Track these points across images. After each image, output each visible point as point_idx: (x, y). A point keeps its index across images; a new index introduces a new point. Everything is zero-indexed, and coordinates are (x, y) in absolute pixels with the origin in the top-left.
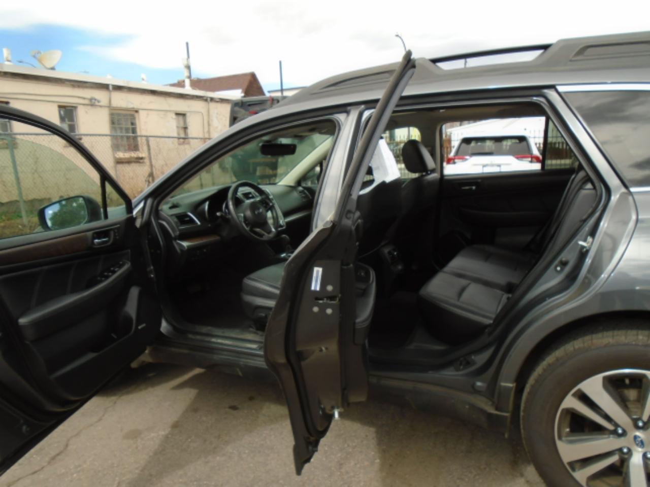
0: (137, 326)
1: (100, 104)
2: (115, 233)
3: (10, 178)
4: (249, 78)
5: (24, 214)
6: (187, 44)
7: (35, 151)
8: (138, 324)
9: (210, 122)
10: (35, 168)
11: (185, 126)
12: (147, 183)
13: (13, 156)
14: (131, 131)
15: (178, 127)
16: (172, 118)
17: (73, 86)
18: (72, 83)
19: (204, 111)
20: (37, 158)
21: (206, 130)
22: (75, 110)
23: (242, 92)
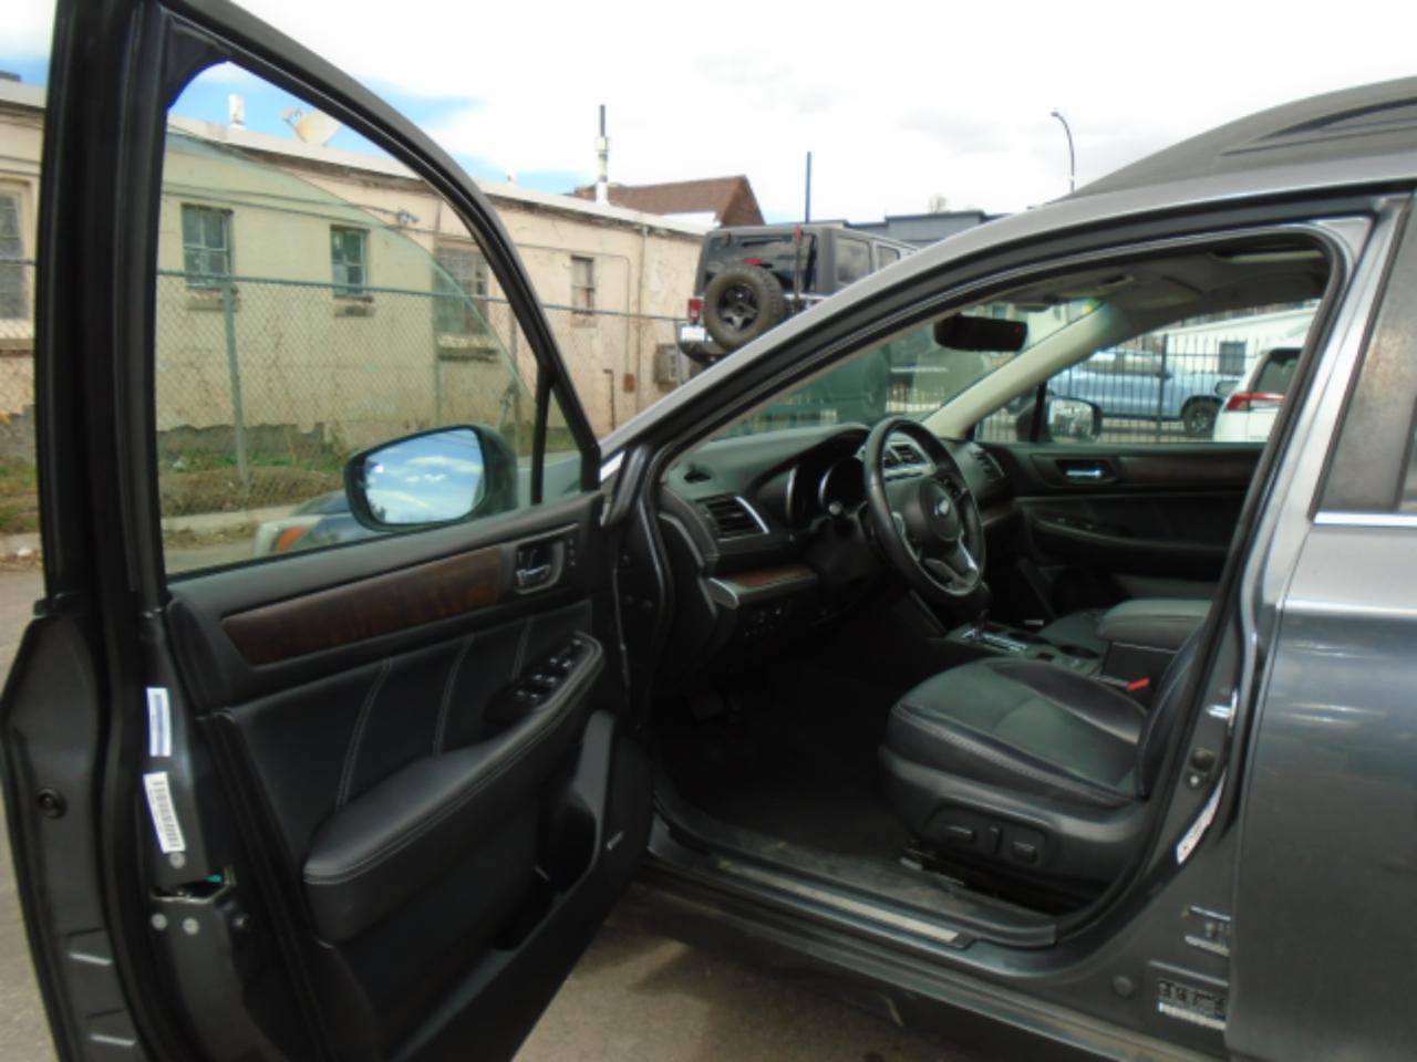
0: (604, 843)
1: (418, 226)
2: (567, 547)
3: (219, 375)
4: (734, 187)
5: (240, 456)
6: (603, 109)
7: (278, 317)
8: (606, 837)
9: (644, 280)
10: (273, 356)
11: (588, 286)
12: (503, 407)
13: (230, 328)
14: (474, 288)
15: (574, 288)
16: (564, 265)
17: (366, 184)
18: (364, 177)
19: (632, 255)
20: (281, 336)
21: (633, 298)
22: (365, 238)
23: (716, 219)
